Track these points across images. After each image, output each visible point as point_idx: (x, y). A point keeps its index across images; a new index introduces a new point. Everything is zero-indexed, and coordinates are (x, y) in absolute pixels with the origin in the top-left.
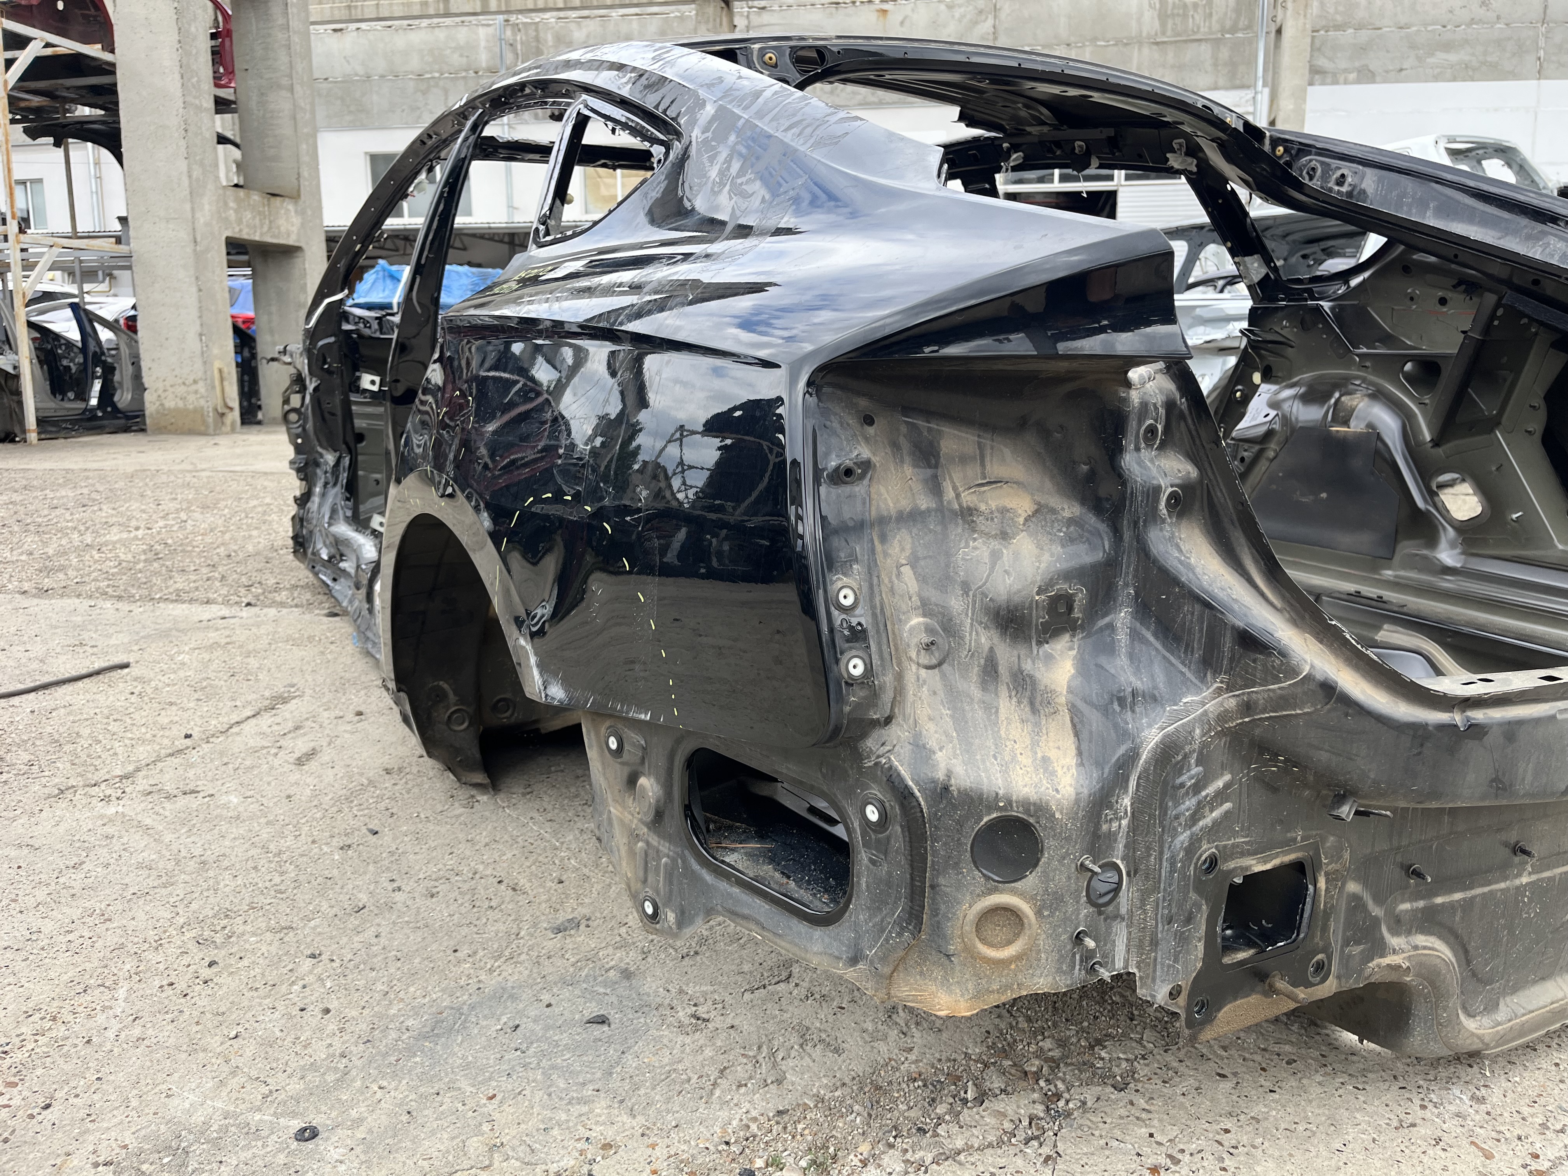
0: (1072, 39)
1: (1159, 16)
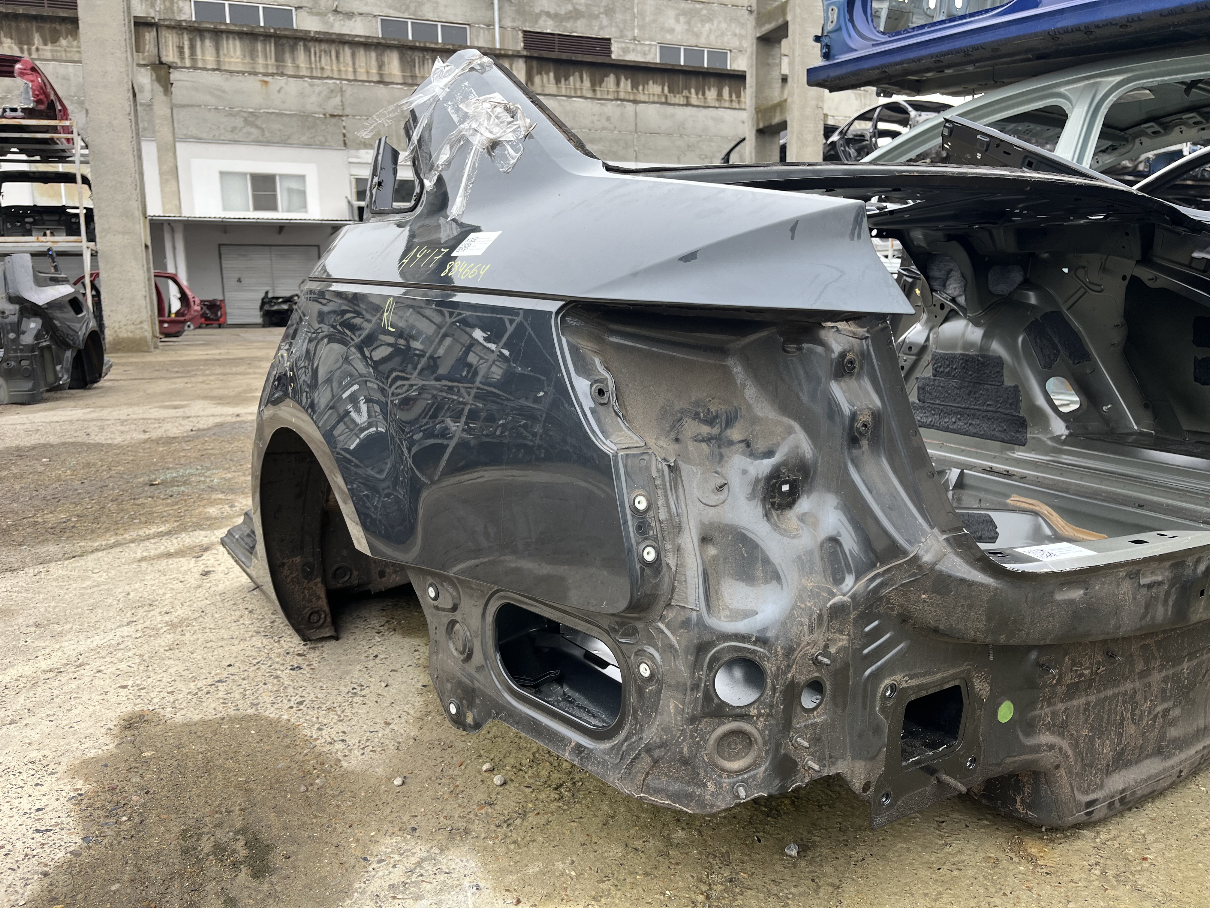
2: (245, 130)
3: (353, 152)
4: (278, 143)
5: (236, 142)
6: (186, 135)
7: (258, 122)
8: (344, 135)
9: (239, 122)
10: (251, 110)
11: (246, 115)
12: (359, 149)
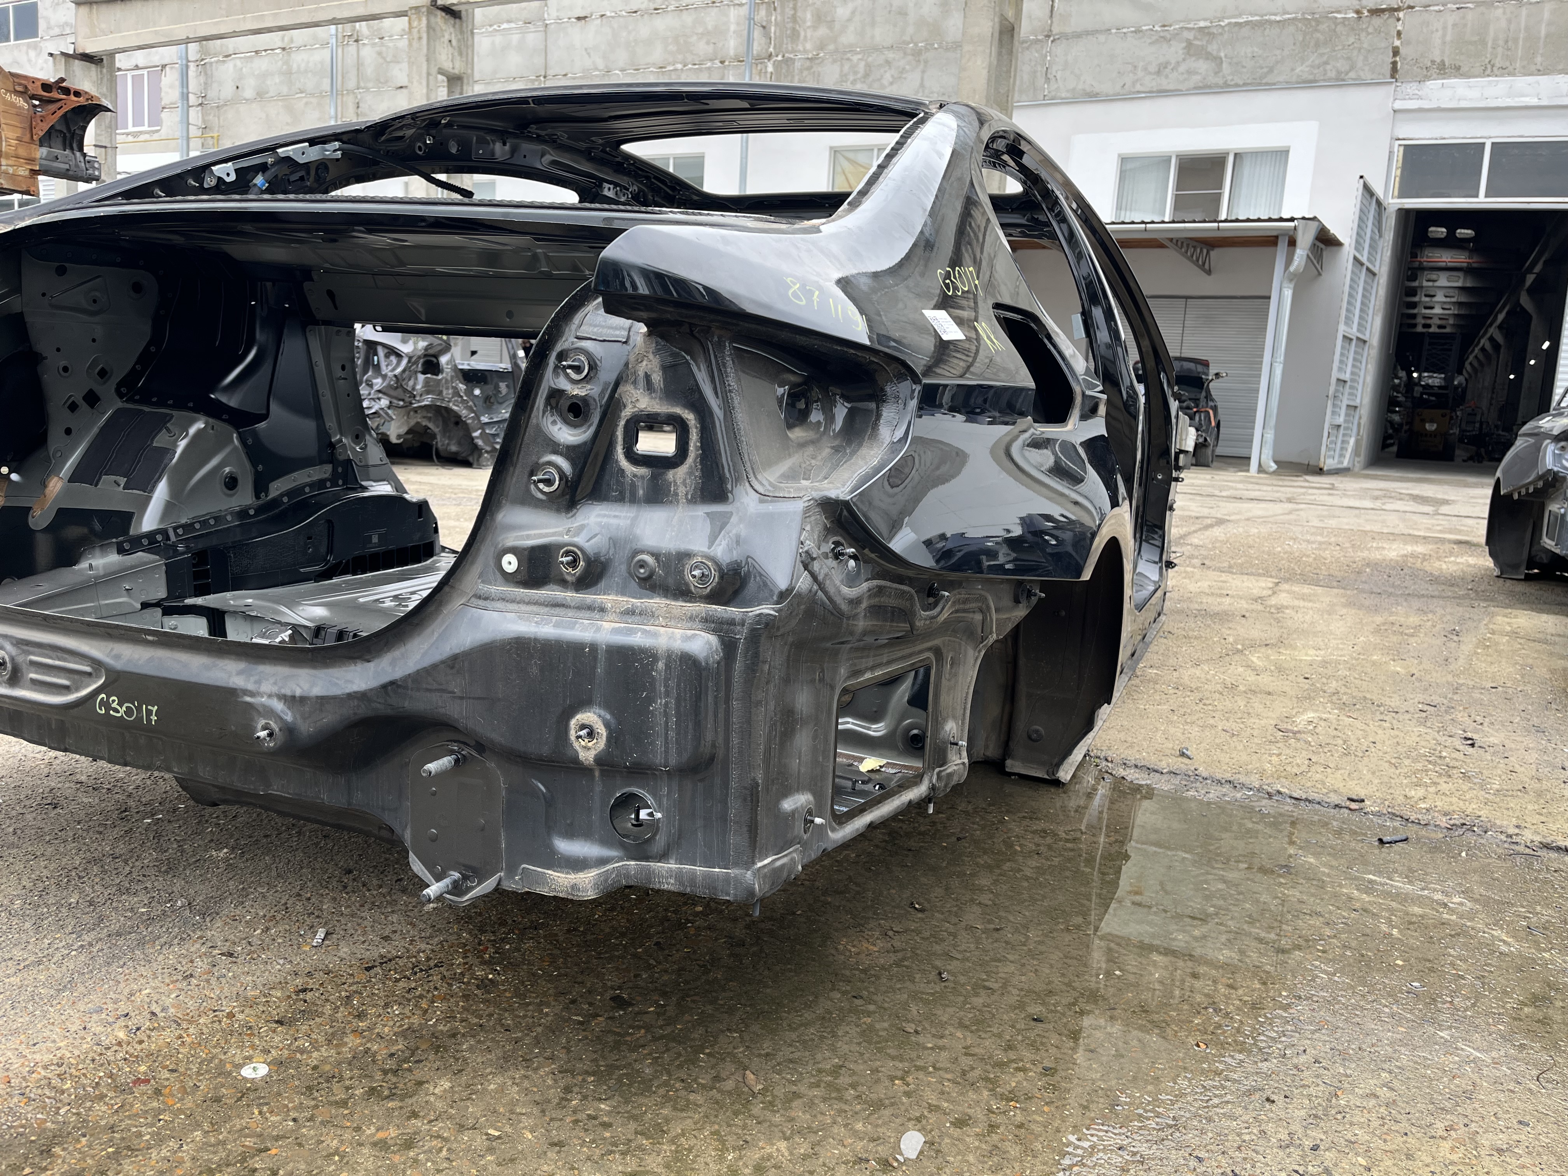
2: (1182, 68)
3: (1410, 88)
4: (1245, 84)
5: (1163, 93)
6: (1074, 89)
7: (1213, 48)
8: (1396, 52)
9: (1174, 51)
10: (1202, 24)
11: (1190, 35)
12: (1427, 78)
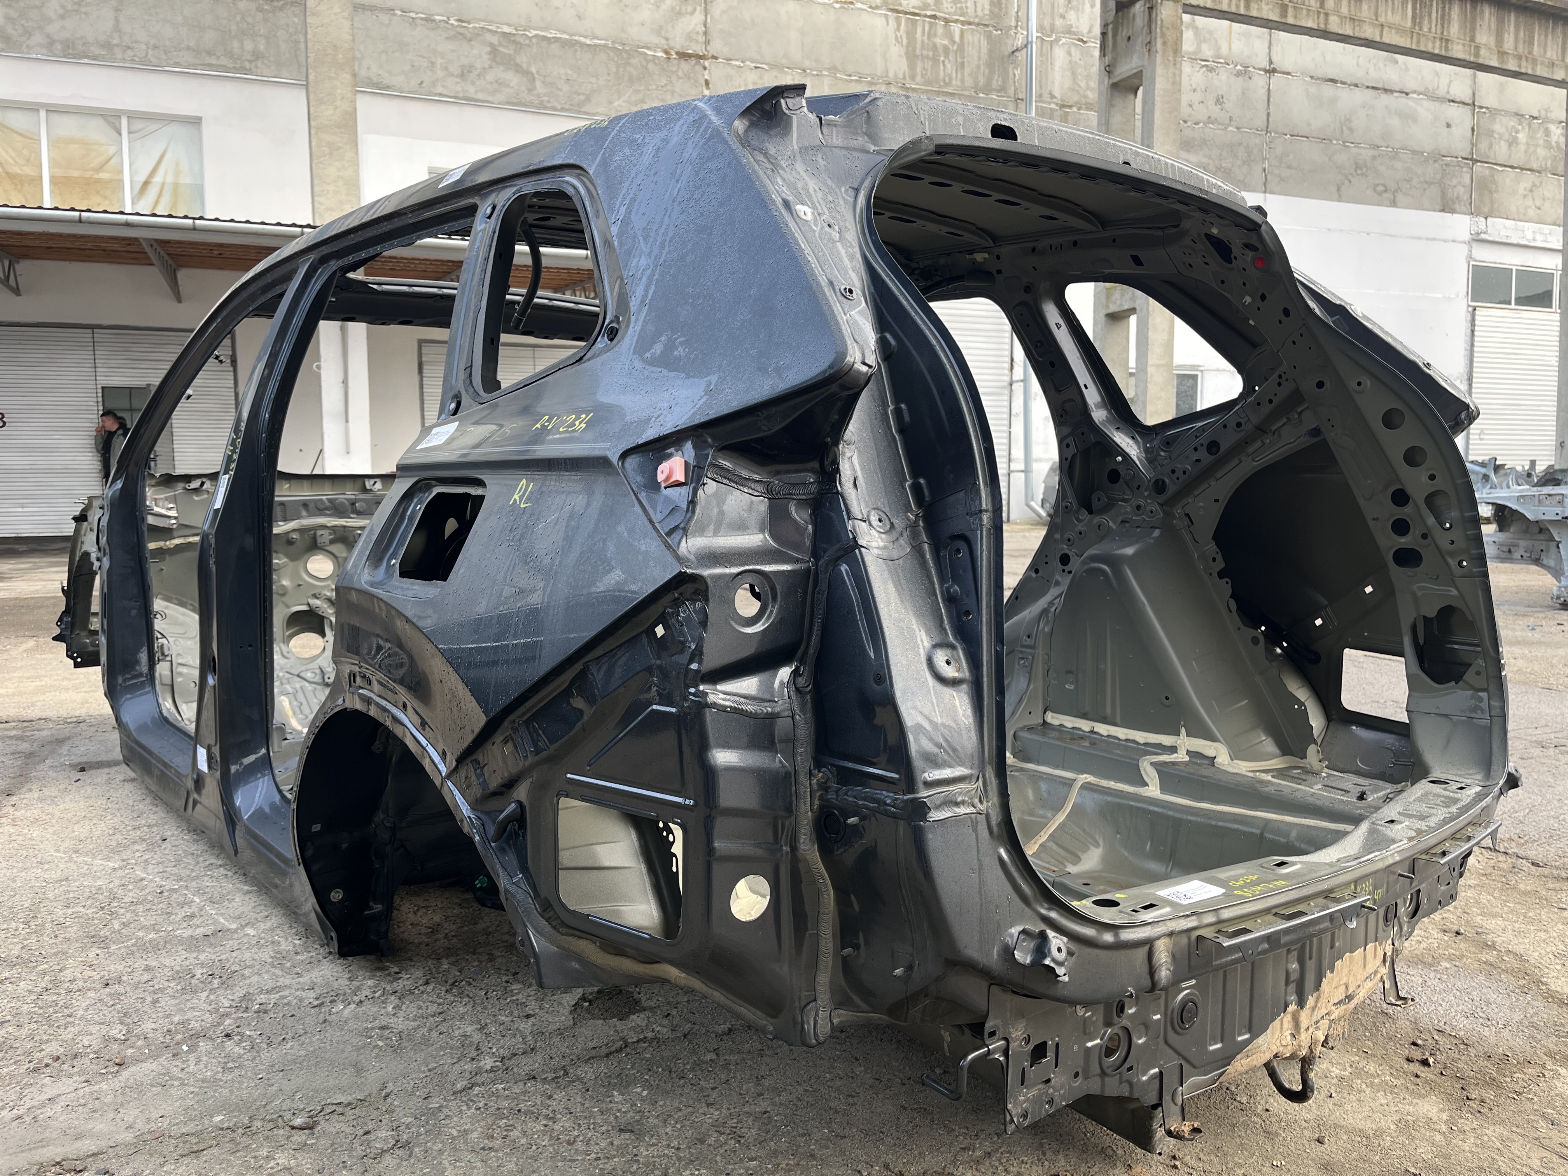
0: (807, 63)
1: (907, 53)
